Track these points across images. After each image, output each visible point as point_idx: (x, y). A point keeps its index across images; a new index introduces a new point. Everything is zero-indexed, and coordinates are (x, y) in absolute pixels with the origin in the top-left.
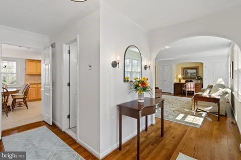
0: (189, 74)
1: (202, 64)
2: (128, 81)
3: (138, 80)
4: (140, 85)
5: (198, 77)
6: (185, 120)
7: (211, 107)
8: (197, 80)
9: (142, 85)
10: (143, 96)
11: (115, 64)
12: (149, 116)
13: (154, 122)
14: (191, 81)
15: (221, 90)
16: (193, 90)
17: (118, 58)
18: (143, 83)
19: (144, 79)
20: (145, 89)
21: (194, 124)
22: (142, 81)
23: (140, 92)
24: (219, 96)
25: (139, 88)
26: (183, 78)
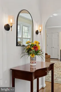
2: (20, 45)
3: (30, 44)
4: (32, 48)
9: (34, 49)
10: (35, 59)
11: (7, 28)
12: (40, 79)
13: (45, 85)
17: (11, 21)
18: (35, 47)
19: (36, 43)
20: (37, 53)
22: (34, 45)
23: (32, 55)
25: (31, 52)
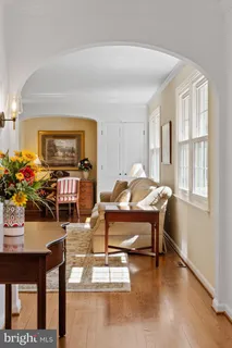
0: (60, 154)
1: (93, 124)
5: (82, 162)
6: (93, 281)
7: (136, 237)
8: (81, 169)
14: (66, 174)
15: (155, 191)
16: (74, 199)
21: (117, 284)
23: (19, 199)
24: (151, 205)
26: (43, 165)
